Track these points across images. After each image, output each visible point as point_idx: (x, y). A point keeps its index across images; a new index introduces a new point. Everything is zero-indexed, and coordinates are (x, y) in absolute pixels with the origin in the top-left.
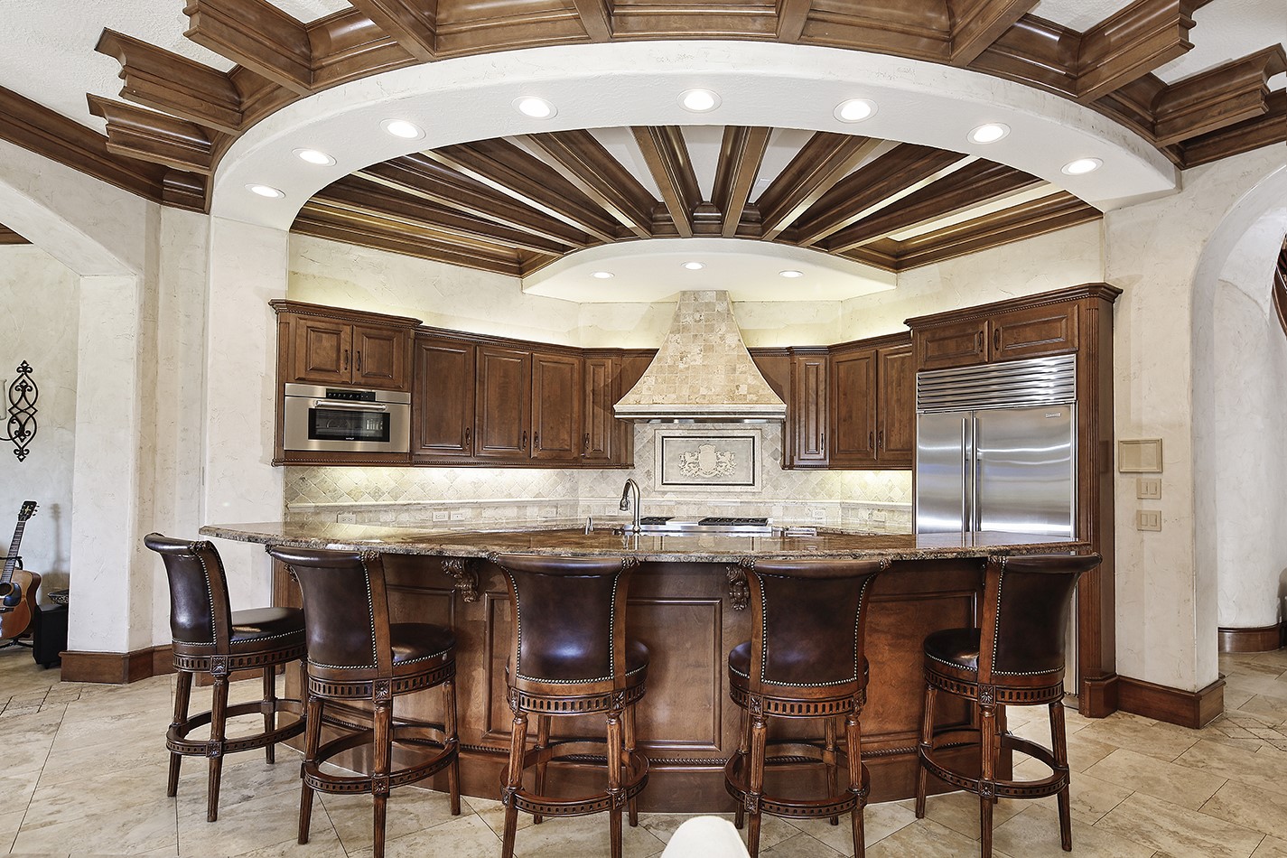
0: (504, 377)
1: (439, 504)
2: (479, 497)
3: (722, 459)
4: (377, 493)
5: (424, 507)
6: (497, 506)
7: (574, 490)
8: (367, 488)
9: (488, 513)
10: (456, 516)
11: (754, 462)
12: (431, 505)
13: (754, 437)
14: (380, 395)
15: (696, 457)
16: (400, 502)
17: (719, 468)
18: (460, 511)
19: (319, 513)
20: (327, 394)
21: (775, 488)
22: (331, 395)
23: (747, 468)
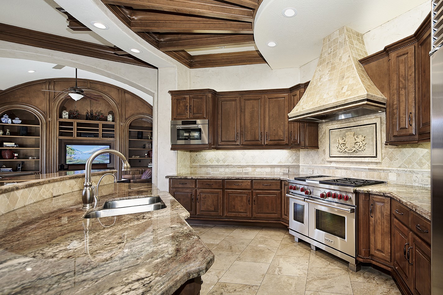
0: (252, 108)
1: (238, 165)
2: (254, 163)
3: (358, 140)
4: (218, 161)
5: (234, 167)
6: (262, 167)
7: (298, 160)
8: (215, 158)
9: (258, 170)
10: (245, 170)
11: (376, 141)
12: (236, 166)
13: (376, 124)
14: (199, 121)
15: (344, 140)
16: (226, 164)
17: (356, 146)
18: (247, 168)
19: (201, 167)
20: (182, 123)
21: (391, 159)
22: (184, 123)
23: (373, 145)
